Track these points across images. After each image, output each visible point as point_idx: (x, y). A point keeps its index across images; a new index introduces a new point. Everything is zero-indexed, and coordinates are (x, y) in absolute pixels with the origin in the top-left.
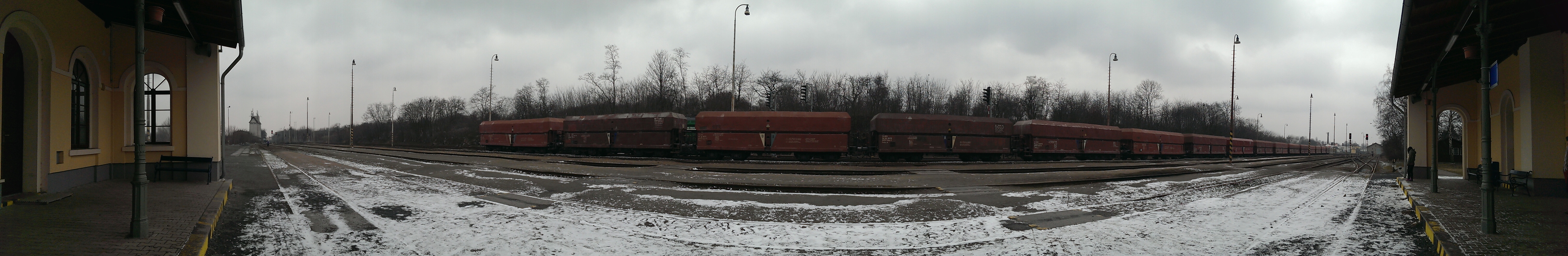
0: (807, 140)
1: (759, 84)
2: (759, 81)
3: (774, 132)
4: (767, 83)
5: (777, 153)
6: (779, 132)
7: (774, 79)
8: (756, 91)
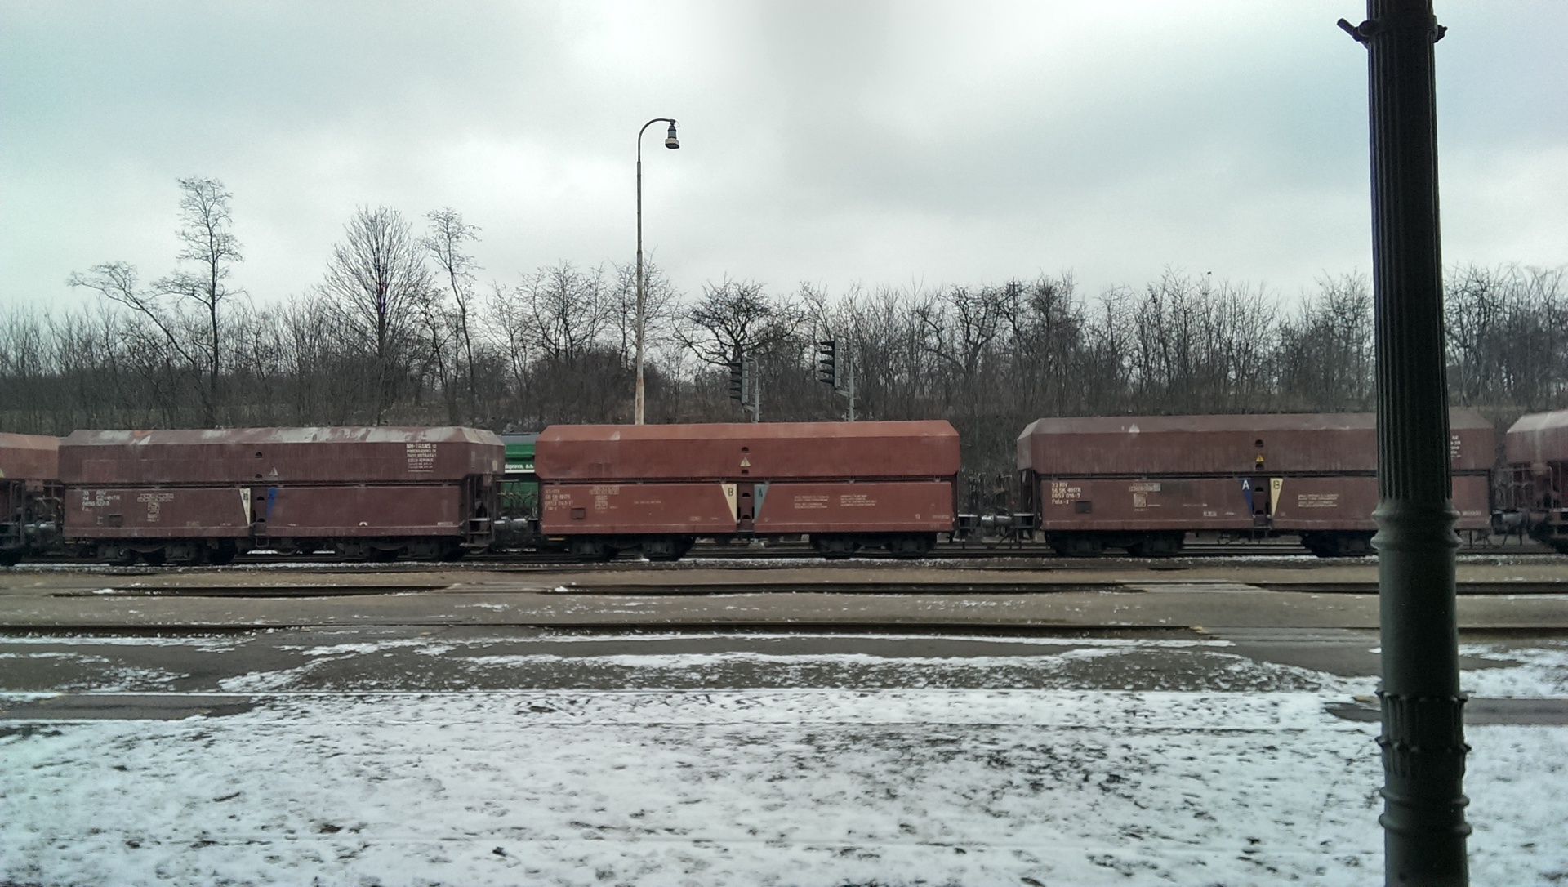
0: (846, 501)
1: (698, 322)
2: (696, 313)
3: (761, 480)
4: (722, 321)
5: (772, 536)
6: (775, 480)
7: (745, 306)
8: (690, 344)
